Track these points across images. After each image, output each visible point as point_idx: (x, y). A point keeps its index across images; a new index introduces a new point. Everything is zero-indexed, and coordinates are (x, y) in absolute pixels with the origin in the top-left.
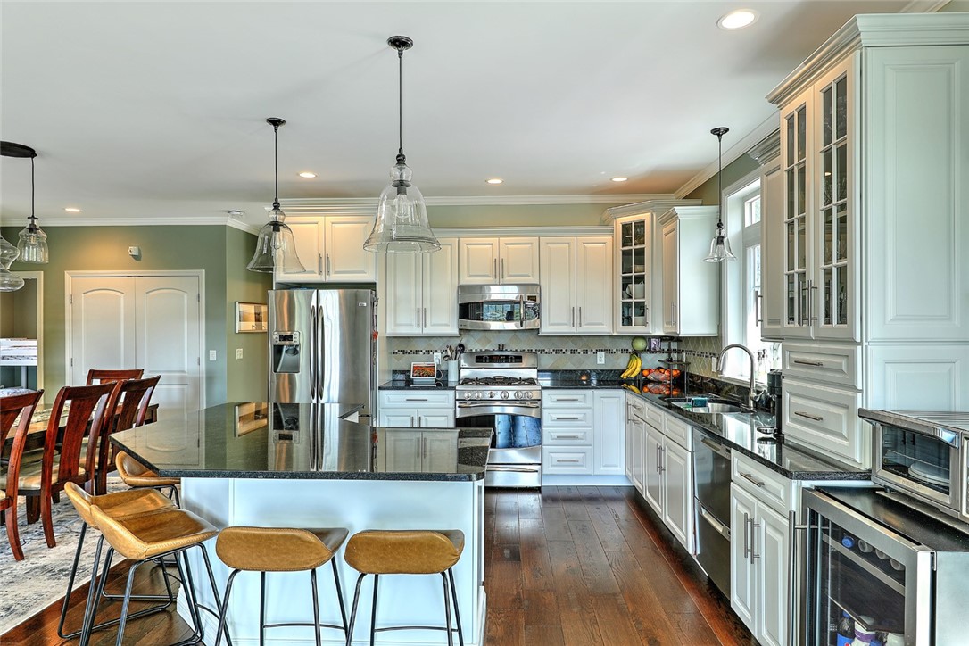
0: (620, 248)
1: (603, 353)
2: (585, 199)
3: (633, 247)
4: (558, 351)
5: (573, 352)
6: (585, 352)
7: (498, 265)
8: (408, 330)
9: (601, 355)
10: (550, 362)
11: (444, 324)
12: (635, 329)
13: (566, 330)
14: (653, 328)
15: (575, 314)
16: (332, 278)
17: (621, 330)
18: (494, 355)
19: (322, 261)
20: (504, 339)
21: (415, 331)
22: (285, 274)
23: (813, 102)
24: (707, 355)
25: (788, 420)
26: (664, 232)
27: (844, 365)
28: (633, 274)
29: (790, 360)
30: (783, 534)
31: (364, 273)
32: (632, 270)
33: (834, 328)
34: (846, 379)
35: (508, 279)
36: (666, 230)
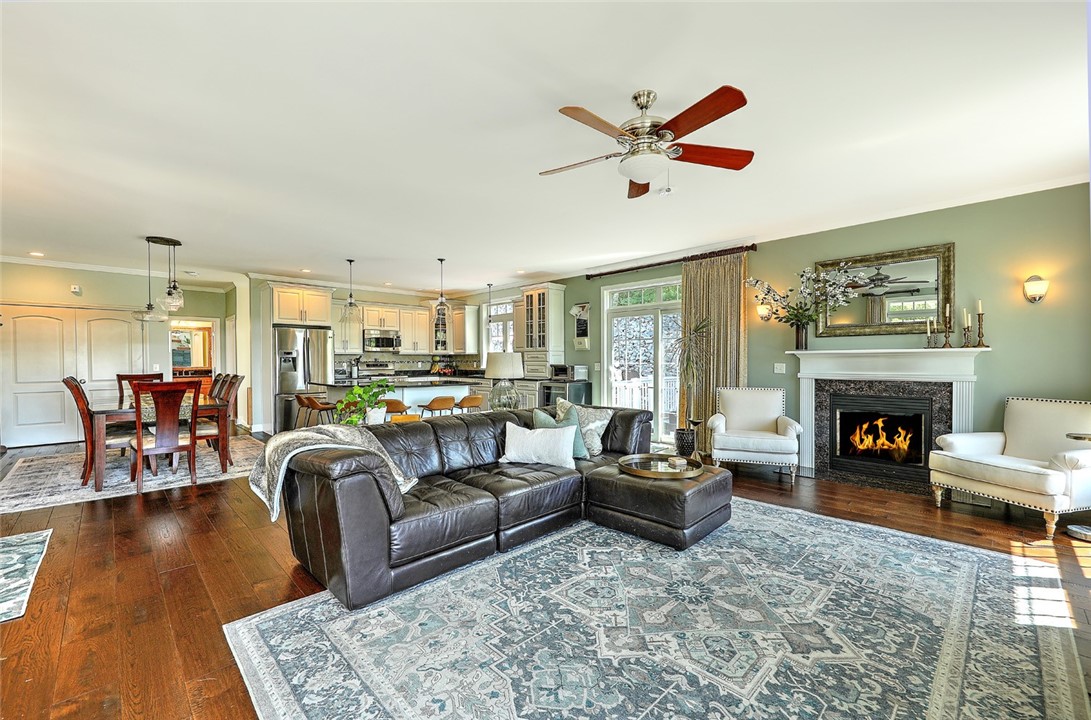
0: (434, 319)
2: (413, 293)
4: (400, 362)
5: (407, 362)
6: (413, 362)
7: (382, 321)
8: (338, 351)
9: (420, 363)
10: (398, 367)
11: (356, 348)
12: (441, 351)
13: (411, 352)
14: (450, 352)
15: (415, 345)
16: (308, 323)
17: (435, 352)
18: (376, 364)
19: (302, 314)
20: (378, 356)
21: (342, 352)
22: (279, 319)
23: (535, 295)
24: (471, 361)
25: (526, 372)
26: (454, 313)
27: (544, 356)
28: (440, 329)
29: (527, 357)
30: (535, 395)
31: (325, 321)
32: (440, 327)
33: (542, 348)
34: (545, 359)
35: (386, 328)
36: (456, 312)
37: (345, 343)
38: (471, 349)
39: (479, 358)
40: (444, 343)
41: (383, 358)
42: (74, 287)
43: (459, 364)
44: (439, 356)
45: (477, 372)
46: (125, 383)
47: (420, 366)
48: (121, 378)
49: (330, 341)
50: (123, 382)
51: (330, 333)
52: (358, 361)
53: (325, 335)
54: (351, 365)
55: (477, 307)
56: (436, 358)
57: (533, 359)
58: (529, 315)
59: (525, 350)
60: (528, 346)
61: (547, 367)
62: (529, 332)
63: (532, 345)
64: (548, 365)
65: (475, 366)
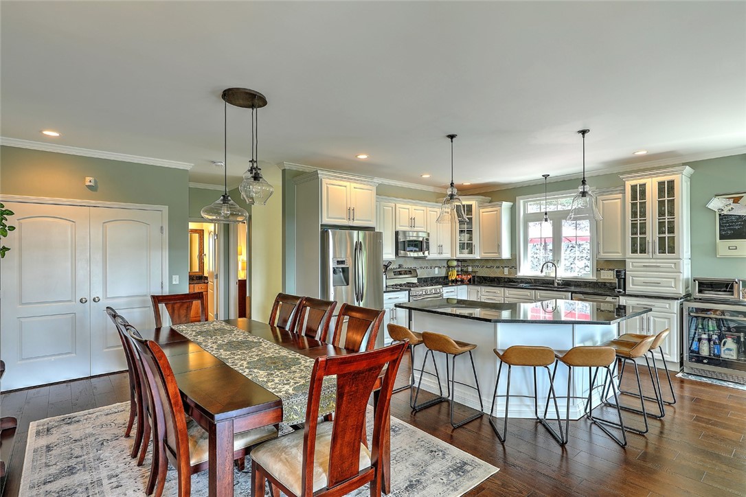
1: (437, 268)
5: (427, 268)
6: (431, 267)
7: (413, 220)
11: (390, 253)
12: (466, 256)
13: (436, 256)
14: (477, 256)
16: (356, 223)
17: (459, 256)
18: (401, 271)
19: (351, 212)
20: (401, 262)
22: (327, 218)
23: (652, 184)
24: (498, 267)
25: (631, 286)
26: (481, 210)
27: (673, 265)
28: (466, 229)
29: (633, 266)
30: (669, 319)
31: (370, 221)
32: (465, 227)
33: (667, 255)
34: (675, 270)
35: (416, 229)
36: (484, 210)
38: (506, 254)
39: (513, 263)
40: (470, 246)
41: (405, 265)
42: (89, 180)
43: (476, 269)
46: (162, 307)
47: (437, 272)
48: (157, 300)
50: (160, 305)
52: (386, 267)
53: (375, 238)
55: (512, 204)
56: (455, 263)
57: (648, 269)
58: (638, 210)
59: (627, 256)
60: (634, 251)
61: (679, 280)
62: (636, 234)
63: (643, 251)
64: (681, 278)
65: (506, 272)
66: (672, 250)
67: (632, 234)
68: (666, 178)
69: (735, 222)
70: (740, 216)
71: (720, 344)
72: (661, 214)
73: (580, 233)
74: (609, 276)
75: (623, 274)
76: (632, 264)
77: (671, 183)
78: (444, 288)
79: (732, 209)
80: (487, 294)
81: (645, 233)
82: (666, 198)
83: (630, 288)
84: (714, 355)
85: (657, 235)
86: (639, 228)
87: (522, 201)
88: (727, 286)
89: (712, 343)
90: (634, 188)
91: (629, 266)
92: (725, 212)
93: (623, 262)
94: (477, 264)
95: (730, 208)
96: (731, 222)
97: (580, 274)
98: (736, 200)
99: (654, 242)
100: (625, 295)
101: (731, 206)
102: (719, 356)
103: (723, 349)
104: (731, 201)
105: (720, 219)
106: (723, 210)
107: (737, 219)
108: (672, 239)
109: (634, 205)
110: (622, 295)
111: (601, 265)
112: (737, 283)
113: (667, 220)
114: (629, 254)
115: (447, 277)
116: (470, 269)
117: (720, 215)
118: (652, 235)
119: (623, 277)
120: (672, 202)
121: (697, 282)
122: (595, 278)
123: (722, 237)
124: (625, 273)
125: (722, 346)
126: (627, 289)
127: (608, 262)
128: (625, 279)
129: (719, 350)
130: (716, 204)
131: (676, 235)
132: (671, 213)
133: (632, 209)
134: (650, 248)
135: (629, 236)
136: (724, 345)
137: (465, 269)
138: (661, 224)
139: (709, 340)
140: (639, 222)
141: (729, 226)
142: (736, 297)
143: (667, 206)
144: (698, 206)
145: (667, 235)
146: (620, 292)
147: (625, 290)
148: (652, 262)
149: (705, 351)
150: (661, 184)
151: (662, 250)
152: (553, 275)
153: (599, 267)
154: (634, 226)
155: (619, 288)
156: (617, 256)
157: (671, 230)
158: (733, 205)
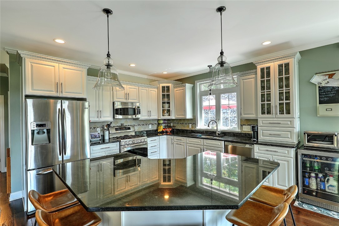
0: (161, 93)
1: (151, 125)
2: (146, 77)
3: (166, 93)
4: (139, 125)
5: (143, 125)
6: (146, 125)
7: (127, 95)
8: (92, 120)
9: (150, 125)
10: (137, 129)
11: (107, 117)
12: (167, 117)
13: (146, 118)
14: (173, 117)
15: (149, 112)
16: (65, 95)
17: (162, 117)
18: (121, 128)
19: (58, 86)
20: (123, 122)
21: (96, 120)
22: (32, 90)
23: (274, 66)
24: (186, 124)
25: (262, 137)
26: (175, 89)
27: (289, 123)
28: (166, 101)
29: (262, 123)
30: (288, 161)
31: (81, 94)
32: (166, 100)
33: (285, 115)
34: (290, 126)
35: (130, 101)
36: (176, 89)
37: (99, 113)
38: (189, 116)
39: (193, 121)
40: (169, 111)
41: (126, 123)
43: (175, 125)
44: (163, 120)
45: (193, 132)
47: (150, 128)
49: (86, 111)
51: (87, 104)
52: (109, 126)
53: (83, 105)
54: (103, 130)
55: (192, 85)
56: (162, 122)
57: (272, 125)
58: (265, 86)
59: (259, 116)
60: (263, 113)
61: (294, 133)
62: (264, 101)
63: (269, 112)
64: (295, 131)
65: (190, 127)
66: (288, 112)
67: (261, 102)
68: (283, 62)
69: (330, 92)
70: (333, 87)
71: (324, 182)
72: (281, 87)
73: (231, 102)
74: (247, 129)
75: (256, 128)
76: (262, 122)
77: (287, 65)
78: (148, 138)
79: (328, 82)
80: (177, 141)
81: (270, 101)
82: (284, 76)
83: (261, 138)
84: (321, 189)
85: (278, 102)
86: (266, 97)
87: (198, 84)
88: (329, 138)
89: (319, 179)
90: (262, 70)
91: (260, 123)
92: (323, 85)
93: (256, 120)
94: (175, 122)
95: (326, 81)
96: (326, 92)
97: (231, 128)
98: (331, 76)
99: (276, 107)
100: (257, 143)
101: (327, 81)
102: (325, 191)
103: (327, 185)
104: (327, 77)
105: (319, 90)
106: (321, 83)
107: (331, 89)
108: (288, 104)
109: (262, 82)
110: (256, 144)
111: (244, 122)
112: (336, 136)
113: (284, 91)
114: (260, 115)
115: (157, 130)
116: (172, 125)
117: (319, 87)
118: (275, 101)
119: (257, 130)
120: (288, 79)
121: (306, 134)
122: (240, 130)
123: (321, 102)
124: (258, 128)
125: (326, 182)
126: (259, 138)
127: (248, 120)
128: (257, 132)
129: (324, 186)
130: (317, 79)
131: (291, 101)
132: (288, 86)
133: (261, 85)
134: (273, 110)
135: (260, 103)
136: (327, 182)
137: (169, 125)
138: (281, 94)
139: (317, 177)
140: (266, 93)
141: (326, 94)
142: (336, 146)
143: (284, 82)
144: (305, 81)
145: (285, 101)
146: (254, 141)
147: (257, 139)
148: (275, 120)
149: (314, 186)
150: (280, 66)
151: (282, 112)
152: (216, 128)
153: (242, 124)
154: (263, 96)
155: (254, 138)
156: (252, 116)
157: (288, 98)
158: (328, 80)
